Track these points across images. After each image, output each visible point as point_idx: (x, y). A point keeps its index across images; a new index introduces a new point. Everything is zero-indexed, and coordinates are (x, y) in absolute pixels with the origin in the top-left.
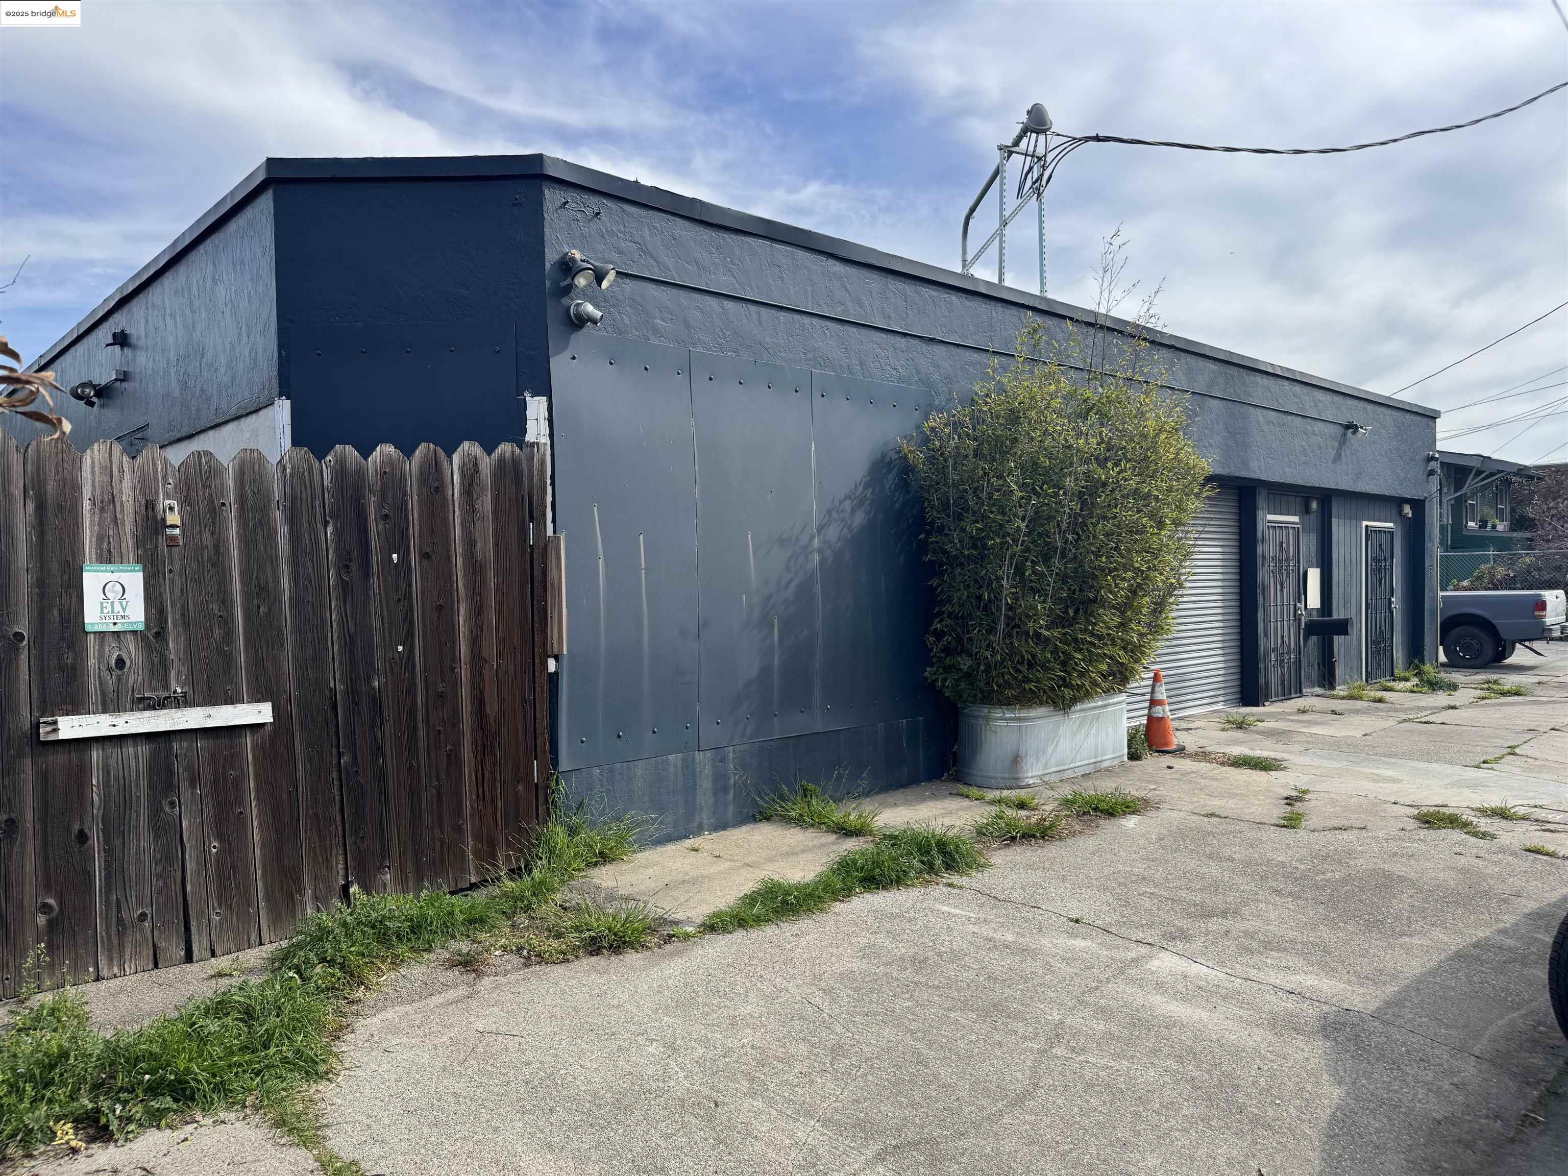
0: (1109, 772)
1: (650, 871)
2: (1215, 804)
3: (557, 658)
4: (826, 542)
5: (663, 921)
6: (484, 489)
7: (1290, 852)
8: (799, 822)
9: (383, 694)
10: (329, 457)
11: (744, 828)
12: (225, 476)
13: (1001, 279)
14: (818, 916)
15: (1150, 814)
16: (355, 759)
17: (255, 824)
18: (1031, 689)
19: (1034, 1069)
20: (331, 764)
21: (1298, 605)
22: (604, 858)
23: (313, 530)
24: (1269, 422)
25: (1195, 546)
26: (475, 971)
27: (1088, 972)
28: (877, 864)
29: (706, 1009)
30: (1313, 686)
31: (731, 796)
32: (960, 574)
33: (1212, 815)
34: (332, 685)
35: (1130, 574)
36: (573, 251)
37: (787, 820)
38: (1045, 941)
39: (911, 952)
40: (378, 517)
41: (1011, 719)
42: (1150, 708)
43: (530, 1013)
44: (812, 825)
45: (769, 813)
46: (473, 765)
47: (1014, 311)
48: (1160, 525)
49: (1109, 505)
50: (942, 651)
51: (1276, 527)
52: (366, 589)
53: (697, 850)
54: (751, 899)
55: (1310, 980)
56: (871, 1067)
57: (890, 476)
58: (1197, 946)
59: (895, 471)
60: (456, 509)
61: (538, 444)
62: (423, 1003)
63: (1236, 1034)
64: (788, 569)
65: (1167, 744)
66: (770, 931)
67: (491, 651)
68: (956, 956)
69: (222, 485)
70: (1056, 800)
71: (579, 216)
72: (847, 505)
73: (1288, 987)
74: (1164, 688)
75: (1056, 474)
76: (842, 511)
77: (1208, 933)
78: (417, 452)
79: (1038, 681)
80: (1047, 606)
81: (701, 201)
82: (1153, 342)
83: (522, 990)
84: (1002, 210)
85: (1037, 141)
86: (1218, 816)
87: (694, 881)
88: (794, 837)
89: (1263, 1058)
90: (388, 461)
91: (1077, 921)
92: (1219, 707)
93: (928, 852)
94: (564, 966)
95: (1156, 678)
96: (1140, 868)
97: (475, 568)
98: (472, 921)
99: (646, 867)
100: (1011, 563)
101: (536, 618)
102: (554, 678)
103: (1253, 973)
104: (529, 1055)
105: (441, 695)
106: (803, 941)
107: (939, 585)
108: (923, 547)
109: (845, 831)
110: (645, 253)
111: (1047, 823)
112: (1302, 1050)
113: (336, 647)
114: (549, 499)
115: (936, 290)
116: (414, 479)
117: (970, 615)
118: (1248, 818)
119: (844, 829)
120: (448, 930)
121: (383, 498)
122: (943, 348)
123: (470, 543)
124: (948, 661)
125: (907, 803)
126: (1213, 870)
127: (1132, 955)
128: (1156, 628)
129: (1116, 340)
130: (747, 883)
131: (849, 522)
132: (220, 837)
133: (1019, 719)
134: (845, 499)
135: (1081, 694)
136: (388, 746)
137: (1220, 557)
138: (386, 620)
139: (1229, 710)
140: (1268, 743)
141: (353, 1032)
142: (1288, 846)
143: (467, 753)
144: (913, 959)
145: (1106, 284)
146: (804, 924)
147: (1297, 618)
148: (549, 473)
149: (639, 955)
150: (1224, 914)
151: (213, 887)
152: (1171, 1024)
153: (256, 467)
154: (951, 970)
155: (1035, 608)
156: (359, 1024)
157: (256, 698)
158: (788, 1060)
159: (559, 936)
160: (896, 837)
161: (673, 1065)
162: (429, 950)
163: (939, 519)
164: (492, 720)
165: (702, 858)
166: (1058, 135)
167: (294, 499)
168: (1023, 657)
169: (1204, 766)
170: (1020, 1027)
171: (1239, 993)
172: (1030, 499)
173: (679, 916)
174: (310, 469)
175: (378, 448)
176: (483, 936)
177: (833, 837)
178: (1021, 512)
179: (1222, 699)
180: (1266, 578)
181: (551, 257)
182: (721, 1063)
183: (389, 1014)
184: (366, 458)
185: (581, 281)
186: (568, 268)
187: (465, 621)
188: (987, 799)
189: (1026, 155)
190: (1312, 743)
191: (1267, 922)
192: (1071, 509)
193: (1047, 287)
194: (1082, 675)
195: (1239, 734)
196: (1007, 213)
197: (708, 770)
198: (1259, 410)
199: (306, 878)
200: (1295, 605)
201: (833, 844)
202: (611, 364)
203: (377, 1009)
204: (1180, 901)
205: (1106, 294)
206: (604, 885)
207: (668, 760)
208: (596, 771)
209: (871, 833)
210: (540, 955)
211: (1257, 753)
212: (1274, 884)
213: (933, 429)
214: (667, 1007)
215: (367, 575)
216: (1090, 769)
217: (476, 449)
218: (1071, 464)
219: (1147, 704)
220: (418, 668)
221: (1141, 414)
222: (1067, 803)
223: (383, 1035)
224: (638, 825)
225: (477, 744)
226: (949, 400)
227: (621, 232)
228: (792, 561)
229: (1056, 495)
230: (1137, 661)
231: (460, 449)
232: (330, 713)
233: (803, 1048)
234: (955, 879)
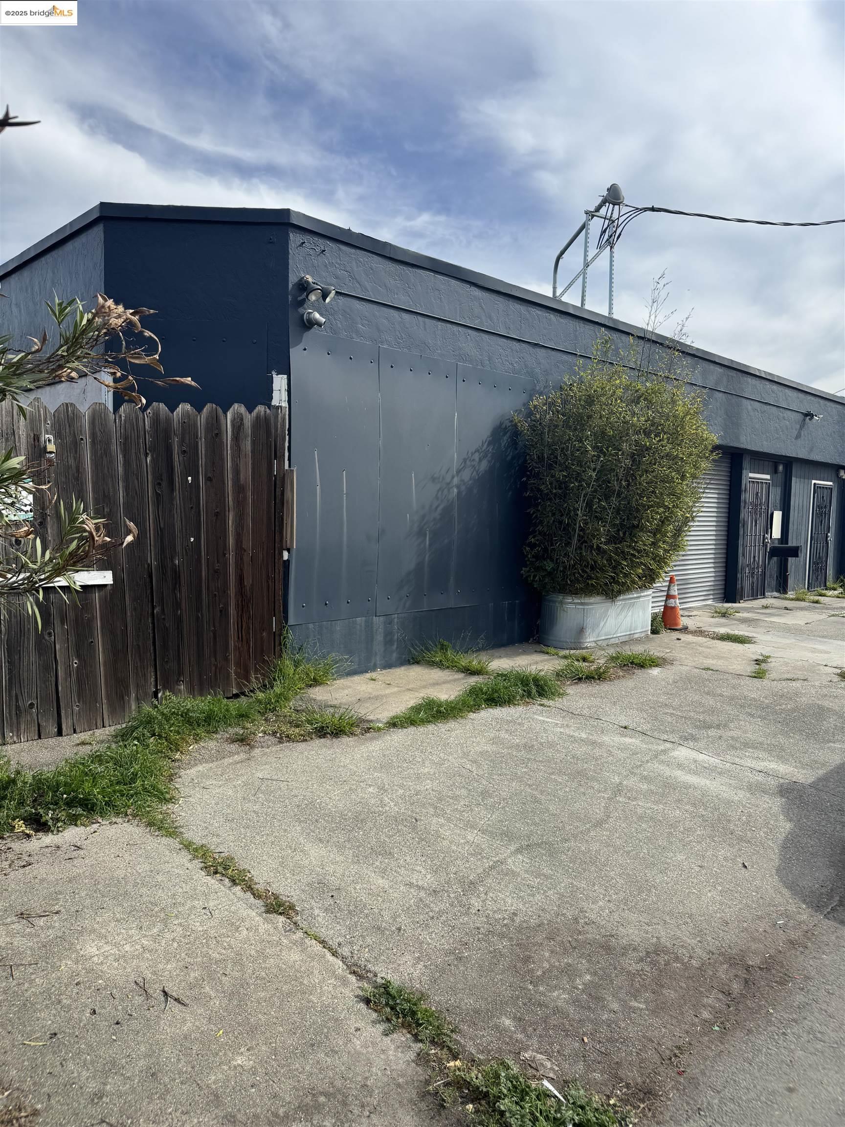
0: (638, 641)
1: (346, 692)
2: (709, 662)
3: (289, 550)
4: (462, 481)
5: (362, 720)
6: (246, 437)
7: (759, 693)
8: (440, 665)
9: (181, 569)
10: (149, 411)
11: (403, 668)
12: (83, 421)
13: (583, 304)
14: (460, 720)
15: (667, 667)
16: (163, 610)
17: (100, 650)
18: (592, 584)
19: (606, 808)
20: (148, 613)
21: (766, 535)
22: (316, 682)
23: (138, 459)
24: (755, 410)
25: (704, 493)
26: (249, 745)
27: (635, 756)
28: (495, 691)
29: (400, 769)
30: (772, 591)
31: (395, 646)
32: (549, 505)
33: (708, 669)
34: (149, 562)
35: (662, 509)
36: (307, 276)
37: (432, 664)
38: (606, 739)
39: (523, 741)
40: (180, 452)
41: (578, 603)
42: (666, 601)
43: (290, 769)
44: (448, 667)
45: (420, 658)
46: (236, 618)
47: (591, 327)
48: (683, 477)
49: (650, 463)
50: (533, 557)
51: (754, 482)
52: (172, 499)
53: (374, 680)
54: (417, 709)
55: (772, 765)
56: (507, 803)
57: (505, 438)
58: (701, 744)
59: (508, 435)
60: (229, 448)
61: (281, 407)
62: (219, 762)
63: (727, 793)
64: (437, 498)
65: (676, 624)
66: (431, 727)
67: (248, 544)
68: (551, 745)
69: (81, 426)
70: (605, 656)
71: (311, 252)
72: (477, 456)
73: (759, 768)
74: (676, 588)
75: (617, 440)
76: (473, 460)
77: (708, 737)
78: (205, 410)
79: (597, 579)
80: (606, 529)
81: (390, 245)
82: (683, 352)
83: (281, 756)
84: (586, 256)
85: (613, 210)
86: (712, 670)
87: (377, 698)
88: (436, 674)
89: (744, 806)
90: (186, 415)
91: (625, 728)
92: (710, 602)
93: (527, 685)
94: (304, 743)
95: (671, 581)
96: (663, 699)
97: (239, 489)
98: (242, 716)
99: (343, 689)
100: (584, 500)
101: (277, 523)
102: (287, 564)
103: (737, 760)
104: (295, 792)
105: (216, 571)
106: (453, 734)
107: (534, 513)
108: (524, 487)
109: (470, 672)
110: (353, 279)
111: (601, 670)
112: (768, 803)
113: (152, 536)
114: (287, 444)
115: (541, 310)
116: (202, 427)
117: (555, 534)
118: (731, 671)
119: (469, 670)
120: (227, 720)
121: (182, 441)
122: (543, 350)
123: (236, 472)
124: (537, 564)
125: (507, 656)
126: (710, 701)
127: (662, 747)
128: (675, 546)
129: (657, 349)
130: (411, 700)
131: (477, 468)
132: (79, 657)
133: (582, 604)
134: (475, 452)
135: (625, 589)
136: (183, 602)
137: (716, 501)
138: (183, 519)
139: (716, 605)
140: (743, 626)
141: (180, 777)
142: (758, 689)
143: (232, 611)
144: (525, 746)
145: (653, 311)
146: (452, 724)
147: (765, 545)
148: (287, 427)
149: (350, 739)
150: (718, 727)
151: (75, 688)
152: (687, 786)
153: (103, 415)
154: (550, 753)
155: (599, 530)
156: (182, 773)
157: (102, 568)
158: (456, 798)
159: (297, 726)
160: (505, 675)
161: (386, 799)
162: (216, 732)
163: (536, 467)
164: (248, 588)
165: (378, 685)
166: (627, 206)
167: (126, 438)
168: (588, 563)
169: (700, 639)
170: (596, 786)
171: (729, 771)
172: (599, 457)
173: (371, 718)
174: (137, 418)
175: (180, 406)
176: (248, 725)
177: (462, 675)
178: (593, 466)
179: (711, 597)
180: (746, 515)
181: (293, 279)
182: (415, 798)
183: (200, 768)
184: (172, 412)
185: (313, 297)
186: (304, 287)
187: (232, 524)
188: (560, 655)
189: (605, 218)
190: (773, 627)
191: (745, 732)
192: (625, 465)
193: (614, 311)
194: (626, 575)
195: (723, 620)
196: (589, 259)
197: (381, 630)
198: (748, 401)
199: (131, 687)
200: (764, 536)
201: (463, 679)
202: (329, 354)
203: (190, 766)
204: (690, 718)
205: (653, 317)
206: (318, 698)
207: (356, 621)
208: (311, 626)
209: (487, 673)
210: (288, 737)
211: (736, 632)
212: (749, 711)
213: (535, 407)
214: (375, 767)
215: (172, 490)
216: (626, 639)
217: (242, 409)
218: (627, 434)
219: (664, 598)
220: (203, 553)
221: (674, 402)
222: (613, 659)
223: (199, 779)
224: (337, 663)
225: (238, 604)
226: (545, 387)
227: (338, 264)
228: (440, 493)
229: (617, 454)
230: (661, 568)
231: (231, 409)
232: (148, 580)
233: (464, 792)
234: (545, 701)
